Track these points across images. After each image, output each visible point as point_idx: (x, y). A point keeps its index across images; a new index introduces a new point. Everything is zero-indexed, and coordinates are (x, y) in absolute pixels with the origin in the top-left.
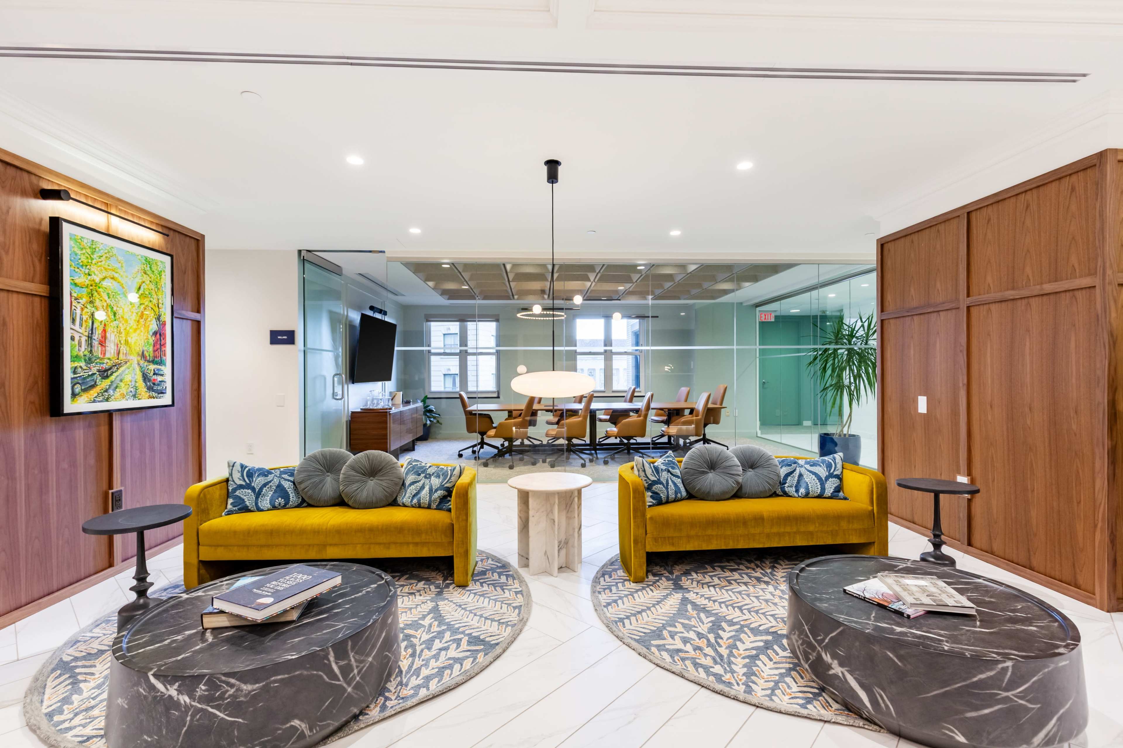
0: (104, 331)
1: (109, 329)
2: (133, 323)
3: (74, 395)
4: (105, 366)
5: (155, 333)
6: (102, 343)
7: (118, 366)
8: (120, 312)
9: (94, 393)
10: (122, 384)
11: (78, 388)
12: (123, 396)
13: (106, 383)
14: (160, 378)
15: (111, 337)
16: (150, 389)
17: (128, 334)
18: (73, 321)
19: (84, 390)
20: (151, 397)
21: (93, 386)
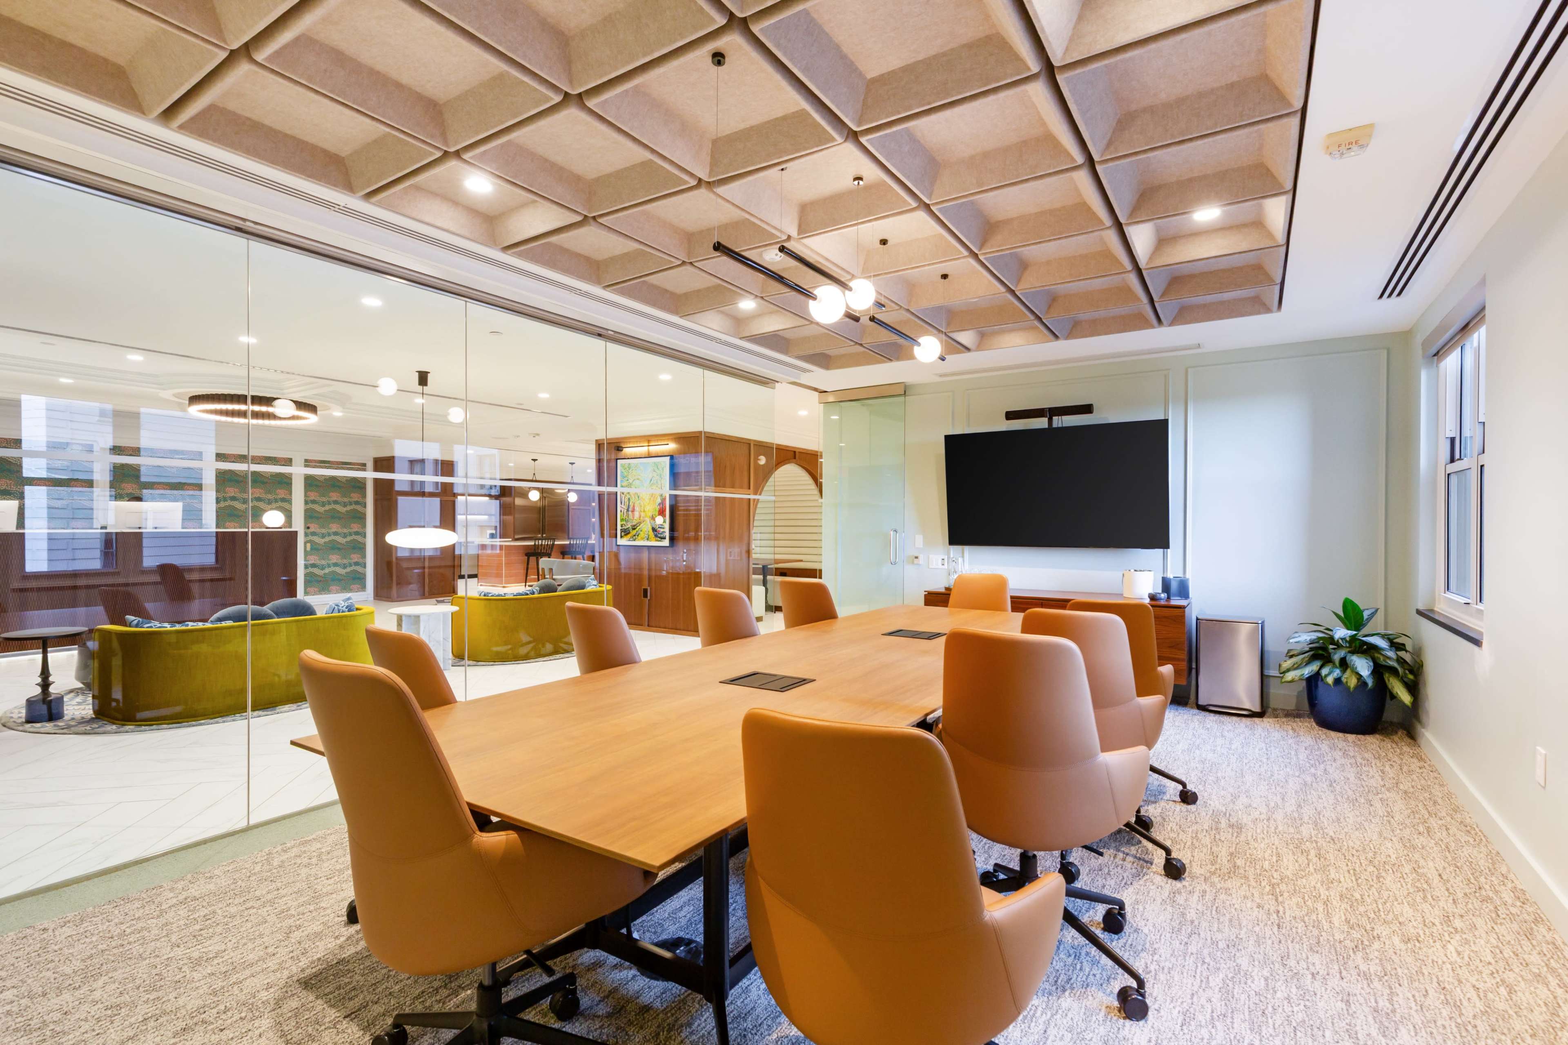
0: (634, 506)
1: (636, 505)
2: (648, 501)
3: (621, 537)
4: (634, 524)
5: (659, 504)
6: (633, 511)
7: (640, 523)
8: (641, 496)
9: (629, 536)
10: (641, 533)
11: (623, 534)
12: (642, 539)
13: (635, 532)
14: (662, 530)
15: (637, 509)
16: (656, 536)
17: (645, 506)
18: (621, 503)
19: (626, 535)
20: (656, 541)
21: (629, 533)
